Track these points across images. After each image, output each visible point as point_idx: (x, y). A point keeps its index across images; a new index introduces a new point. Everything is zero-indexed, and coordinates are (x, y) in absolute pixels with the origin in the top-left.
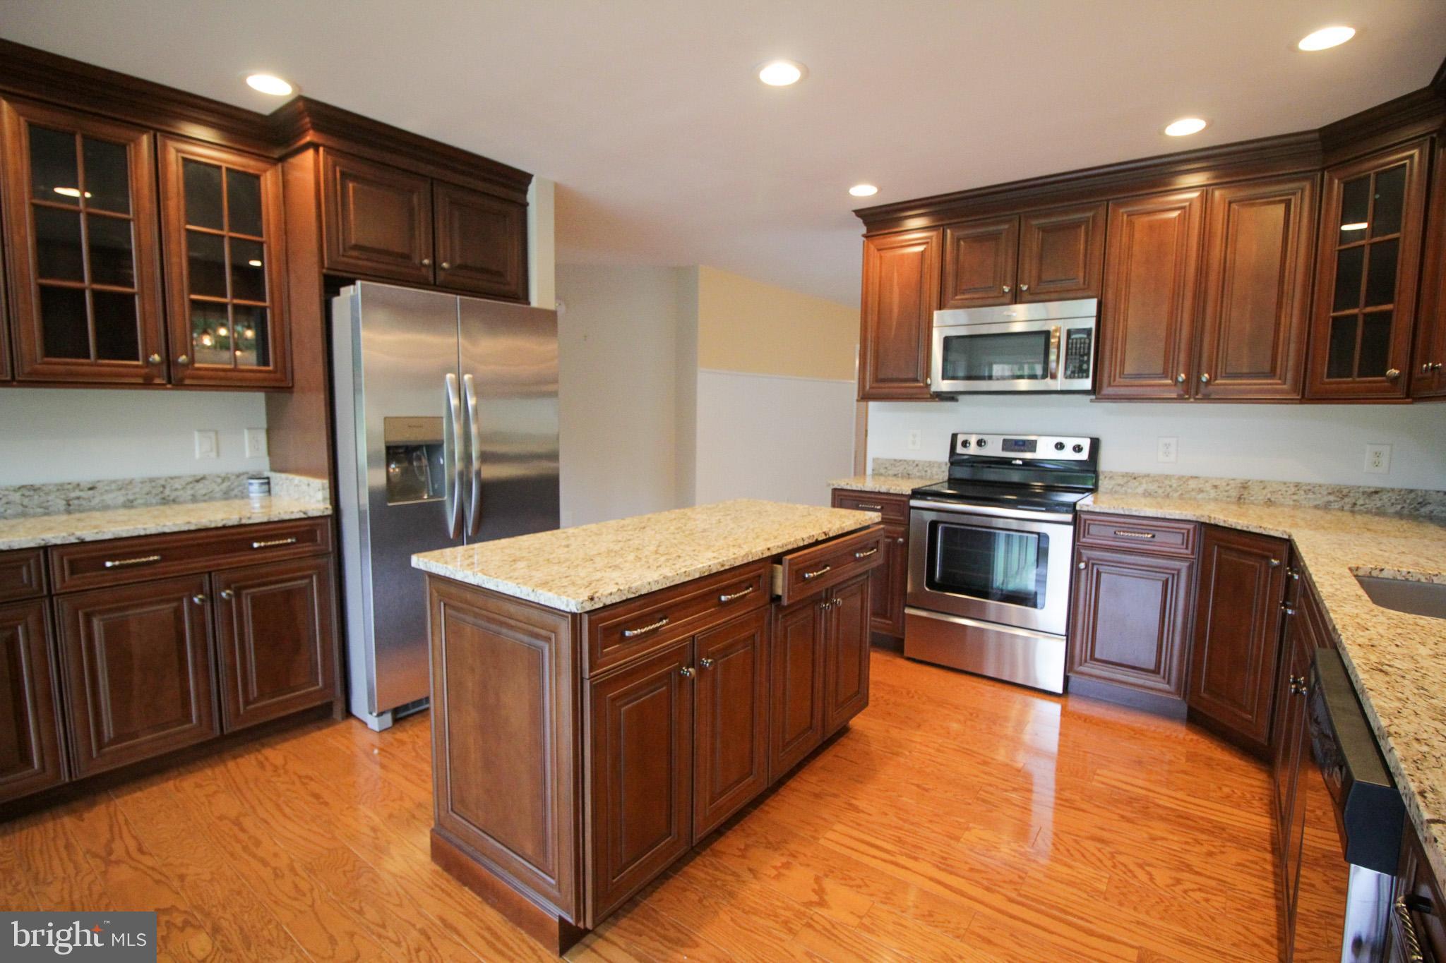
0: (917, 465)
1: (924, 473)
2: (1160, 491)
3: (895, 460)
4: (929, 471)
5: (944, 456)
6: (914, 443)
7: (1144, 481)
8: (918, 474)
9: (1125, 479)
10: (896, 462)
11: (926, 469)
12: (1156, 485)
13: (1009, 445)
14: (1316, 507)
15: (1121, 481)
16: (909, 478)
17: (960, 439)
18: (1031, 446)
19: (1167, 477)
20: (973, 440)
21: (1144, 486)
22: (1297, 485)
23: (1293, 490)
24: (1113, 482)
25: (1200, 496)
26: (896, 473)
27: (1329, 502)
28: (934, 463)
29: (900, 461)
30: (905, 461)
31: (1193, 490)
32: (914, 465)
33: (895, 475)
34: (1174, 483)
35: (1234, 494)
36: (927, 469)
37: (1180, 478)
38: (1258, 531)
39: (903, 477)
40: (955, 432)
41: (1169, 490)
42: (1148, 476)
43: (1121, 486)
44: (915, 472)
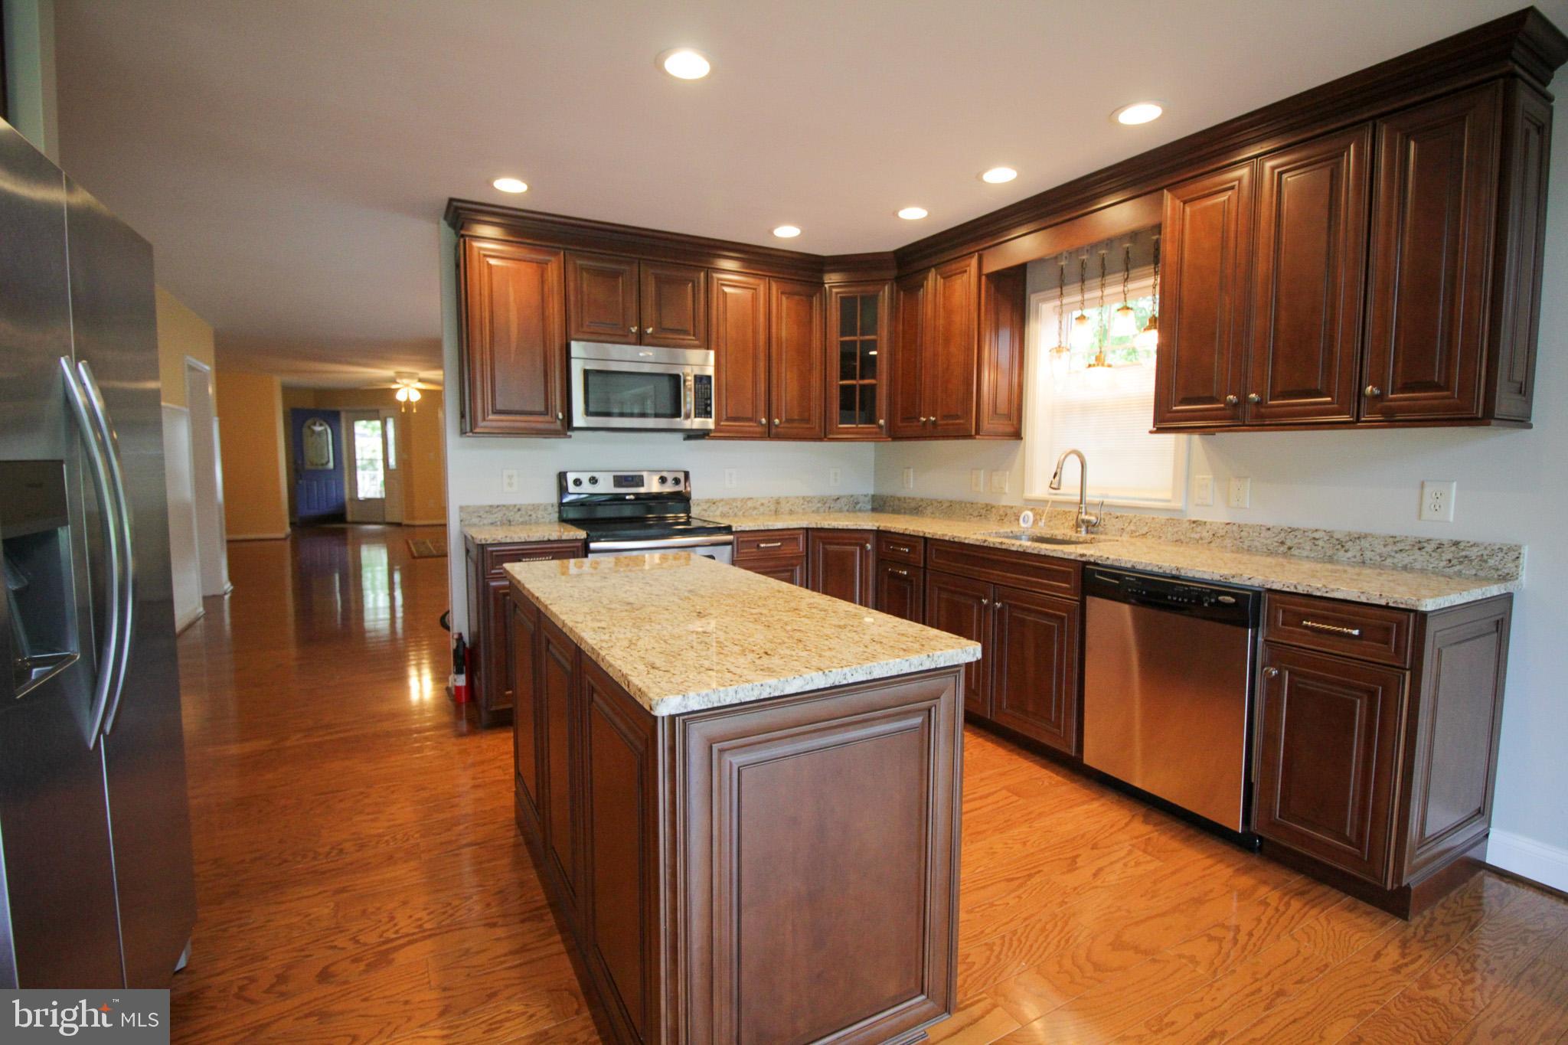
0: (519, 510)
1: (527, 518)
2: (731, 511)
3: (491, 506)
4: (534, 516)
5: (553, 497)
6: (511, 485)
7: (720, 505)
8: (521, 520)
9: (708, 505)
10: (491, 509)
11: (530, 513)
12: (728, 507)
13: (619, 481)
14: (813, 512)
15: (705, 507)
16: (510, 525)
17: (571, 477)
18: (638, 481)
19: (735, 500)
20: (585, 477)
21: (720, 509)
22: (803, 498)
23: (802, 501)
24: (700, 508)
25: (755, 512)
26: (494, 520)
27: (818, 508)
28: (539, 506)
29: (498, 506)
30: (504, 506)
31: (750, 508)
32: (516, 510)
33: (492, 524)
34: (739, 504)
35: (773, 508)
36: (532, 513)
37: (742, 500)
38: (855, 527)
39: (502, 524)
40: (563, 470)
41: (736, 510)
42: (722, 500)
43: (705, 510)
44: (517, 517)
